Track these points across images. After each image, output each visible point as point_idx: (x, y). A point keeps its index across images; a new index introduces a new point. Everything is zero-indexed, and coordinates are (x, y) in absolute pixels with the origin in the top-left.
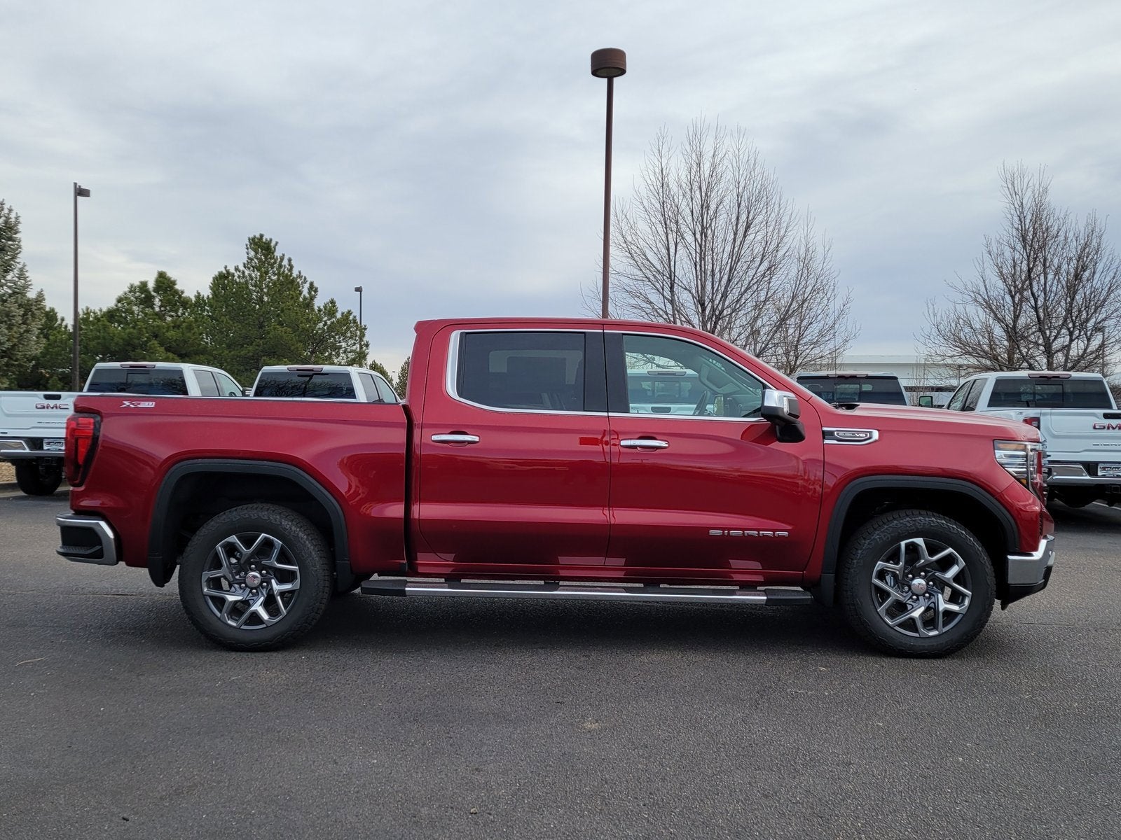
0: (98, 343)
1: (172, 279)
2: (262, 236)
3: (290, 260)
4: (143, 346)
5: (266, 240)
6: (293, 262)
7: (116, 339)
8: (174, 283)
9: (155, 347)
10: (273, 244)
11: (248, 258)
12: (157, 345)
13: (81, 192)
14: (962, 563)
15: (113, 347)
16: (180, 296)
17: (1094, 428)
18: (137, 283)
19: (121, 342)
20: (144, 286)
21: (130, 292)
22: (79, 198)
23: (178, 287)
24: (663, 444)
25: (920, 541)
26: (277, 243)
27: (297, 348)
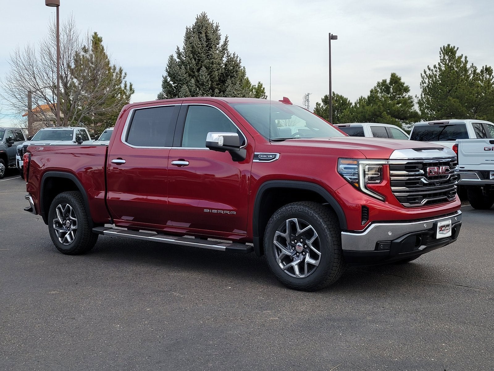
0: (362, 115)
1: (399, 77)
2: (449, 45)
3: (466, 57)
4: (380, 116)
5: (452, 47)
6: (467, 59)
7: (368, 112)
8: (400, 79)
9: (385, 116)
10: (455, 49)
11: (441, 60)
12: (386, 114)
13: (332, 37)
14: (316, 235)
15: (367, 117)
16: (403, 86)
17: (485, 149)
18: (381, 81)
19: (370, 114)
20: (384, 81)
21: (377, 86)
22: (331, 40)
23: (402, 81)
24: (187, 163)
25: (295, 220)
26: (458, 48)
27: (463, 111)
